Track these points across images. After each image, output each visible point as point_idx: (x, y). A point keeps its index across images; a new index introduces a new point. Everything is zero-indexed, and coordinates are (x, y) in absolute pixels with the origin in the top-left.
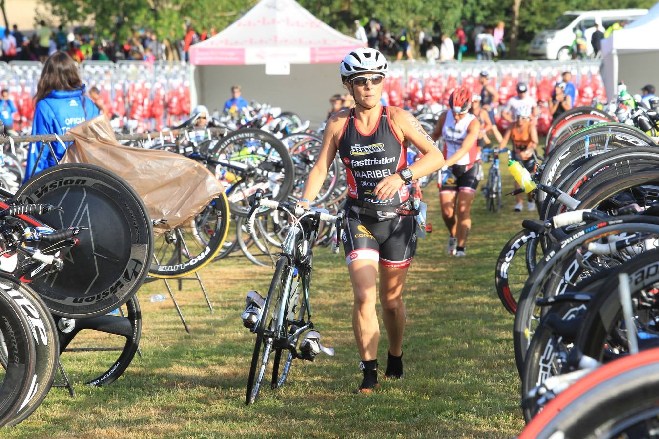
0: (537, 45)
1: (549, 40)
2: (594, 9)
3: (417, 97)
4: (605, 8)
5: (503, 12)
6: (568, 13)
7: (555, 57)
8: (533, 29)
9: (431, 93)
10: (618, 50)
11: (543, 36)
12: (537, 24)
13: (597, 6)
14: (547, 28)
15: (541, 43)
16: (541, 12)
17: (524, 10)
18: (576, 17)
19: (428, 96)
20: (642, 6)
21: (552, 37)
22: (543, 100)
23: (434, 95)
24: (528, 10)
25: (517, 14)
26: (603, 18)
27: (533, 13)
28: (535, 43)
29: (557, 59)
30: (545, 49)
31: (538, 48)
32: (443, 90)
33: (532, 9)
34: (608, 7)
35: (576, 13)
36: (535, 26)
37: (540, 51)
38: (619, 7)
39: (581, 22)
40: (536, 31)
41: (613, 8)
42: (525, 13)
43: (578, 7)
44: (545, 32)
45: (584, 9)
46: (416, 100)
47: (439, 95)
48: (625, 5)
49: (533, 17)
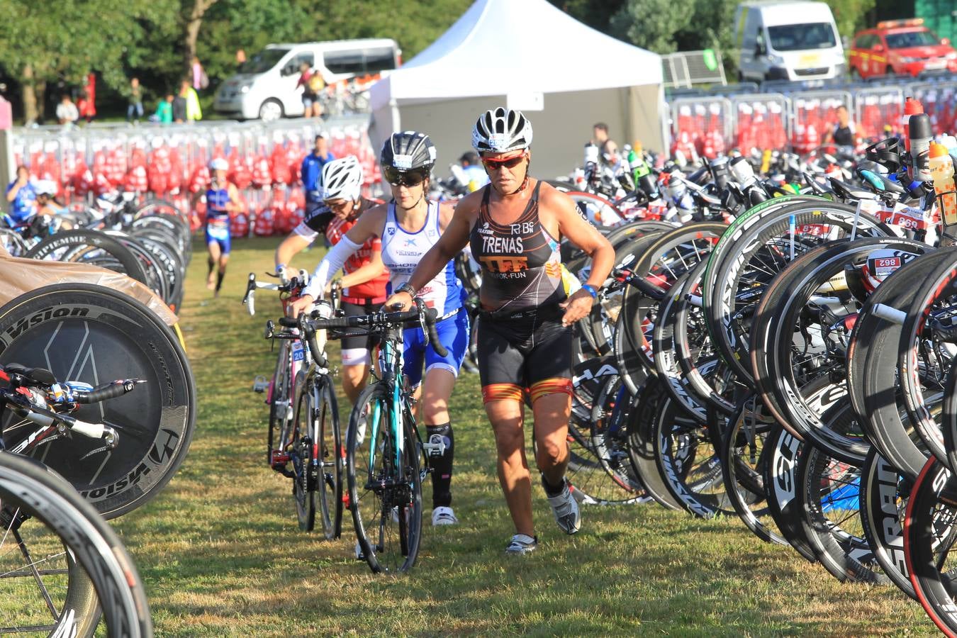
0: (228, 98)
1: (245, 89)
2: (308, 40)
3: (85, 181)
4: (325, 40)
5: (171, 48)
6: (271, 47)
7: (255, 115)
8: (217, 73)
9: (106, 174)
10: (398, 100)
11: (236, 84)
12: (222, 65)
13: (313, 36)
14: (240, 69)
15: (233, 95)
16: (227, 46)
17: (201, 44)
18: (284, 52)
19: (101, 179)
20: (379, 35)
21: (250, 85)
22: (280, 180)
23: (110, 177)
24: (208, 43)
25: (193, 49)
26: (325, 53)
27: (216, 49)
28: (223, 95)
29: (259, 118)
30: (240, 104)
31: (230, 102)
32: (124, 169)
33: (214, 42)
34: (329, 36)
35: (284, 46)
36: (220, 69)
37: (232, 107)
38: (346, 37)
39: (292, 60)
40: (222, 76)
41: (338, 38)
42: (204, 49)
43: (287, 39)
44: (239, 78)
45: (292, 41)
46: (84, 186)
47: (118, 177)
48: (355, 33)
49: (217, 55)
